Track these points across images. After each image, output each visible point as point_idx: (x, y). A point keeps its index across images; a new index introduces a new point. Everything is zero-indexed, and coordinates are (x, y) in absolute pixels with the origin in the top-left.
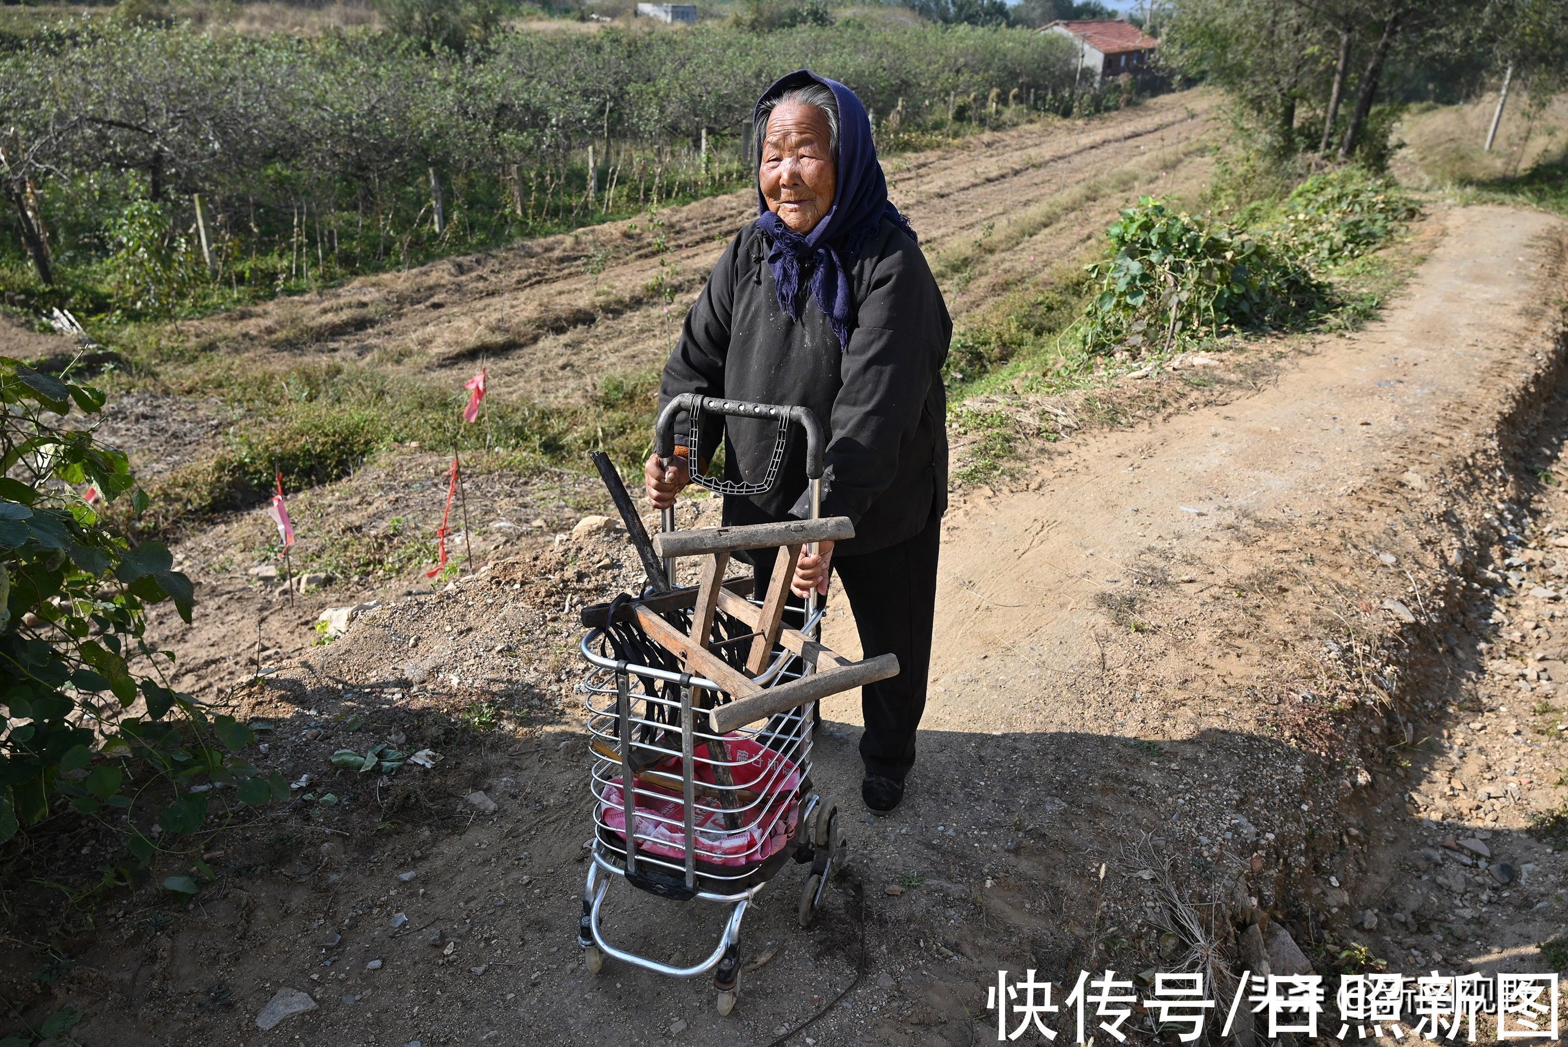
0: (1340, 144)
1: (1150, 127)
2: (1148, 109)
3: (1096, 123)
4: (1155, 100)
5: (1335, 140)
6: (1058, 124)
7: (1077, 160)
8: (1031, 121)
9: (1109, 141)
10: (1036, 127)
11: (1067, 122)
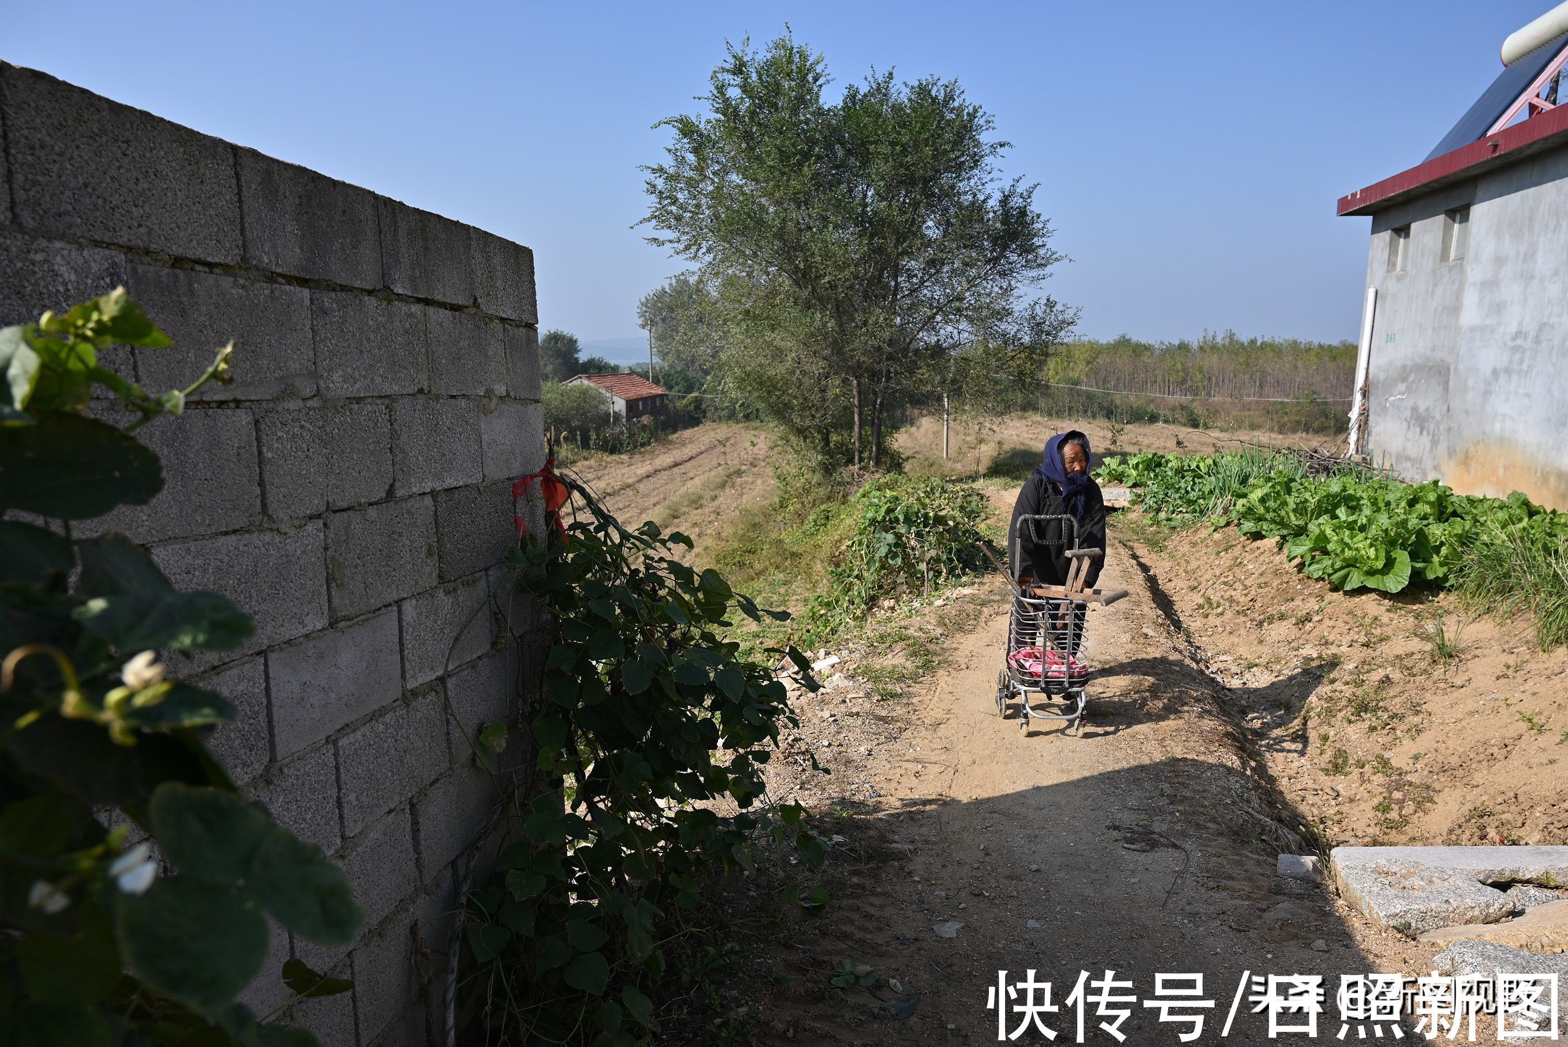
0: (870, 458)
1: (685, 457)
2: (671, 442)
3: (637, 457)
4: (675, 436)
5: (866, 455)
6: (608, 459)
7: (642, 487)
8: (586, 459)
9: (660, 471)
10: (592, 462)
11: (615, 457)
